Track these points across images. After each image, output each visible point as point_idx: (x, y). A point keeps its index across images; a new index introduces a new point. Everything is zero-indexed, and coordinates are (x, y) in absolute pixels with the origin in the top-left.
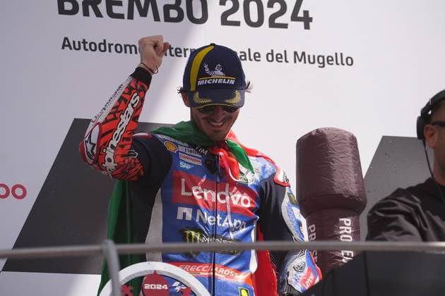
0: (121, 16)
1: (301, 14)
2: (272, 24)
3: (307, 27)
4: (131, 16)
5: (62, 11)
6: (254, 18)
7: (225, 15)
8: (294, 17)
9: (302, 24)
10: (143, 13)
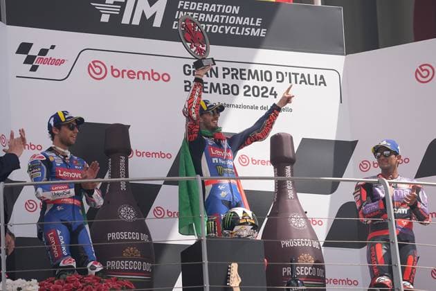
0: (207, 92)
1: (273, 93)
2: (263, 96)
3: (275, 97)
4: (211, 92)
5: (186, 90)
6: (256, 94)
7: (245, 92)
8: (271, 94)
9: (273, 96)
10: (215, 91)
